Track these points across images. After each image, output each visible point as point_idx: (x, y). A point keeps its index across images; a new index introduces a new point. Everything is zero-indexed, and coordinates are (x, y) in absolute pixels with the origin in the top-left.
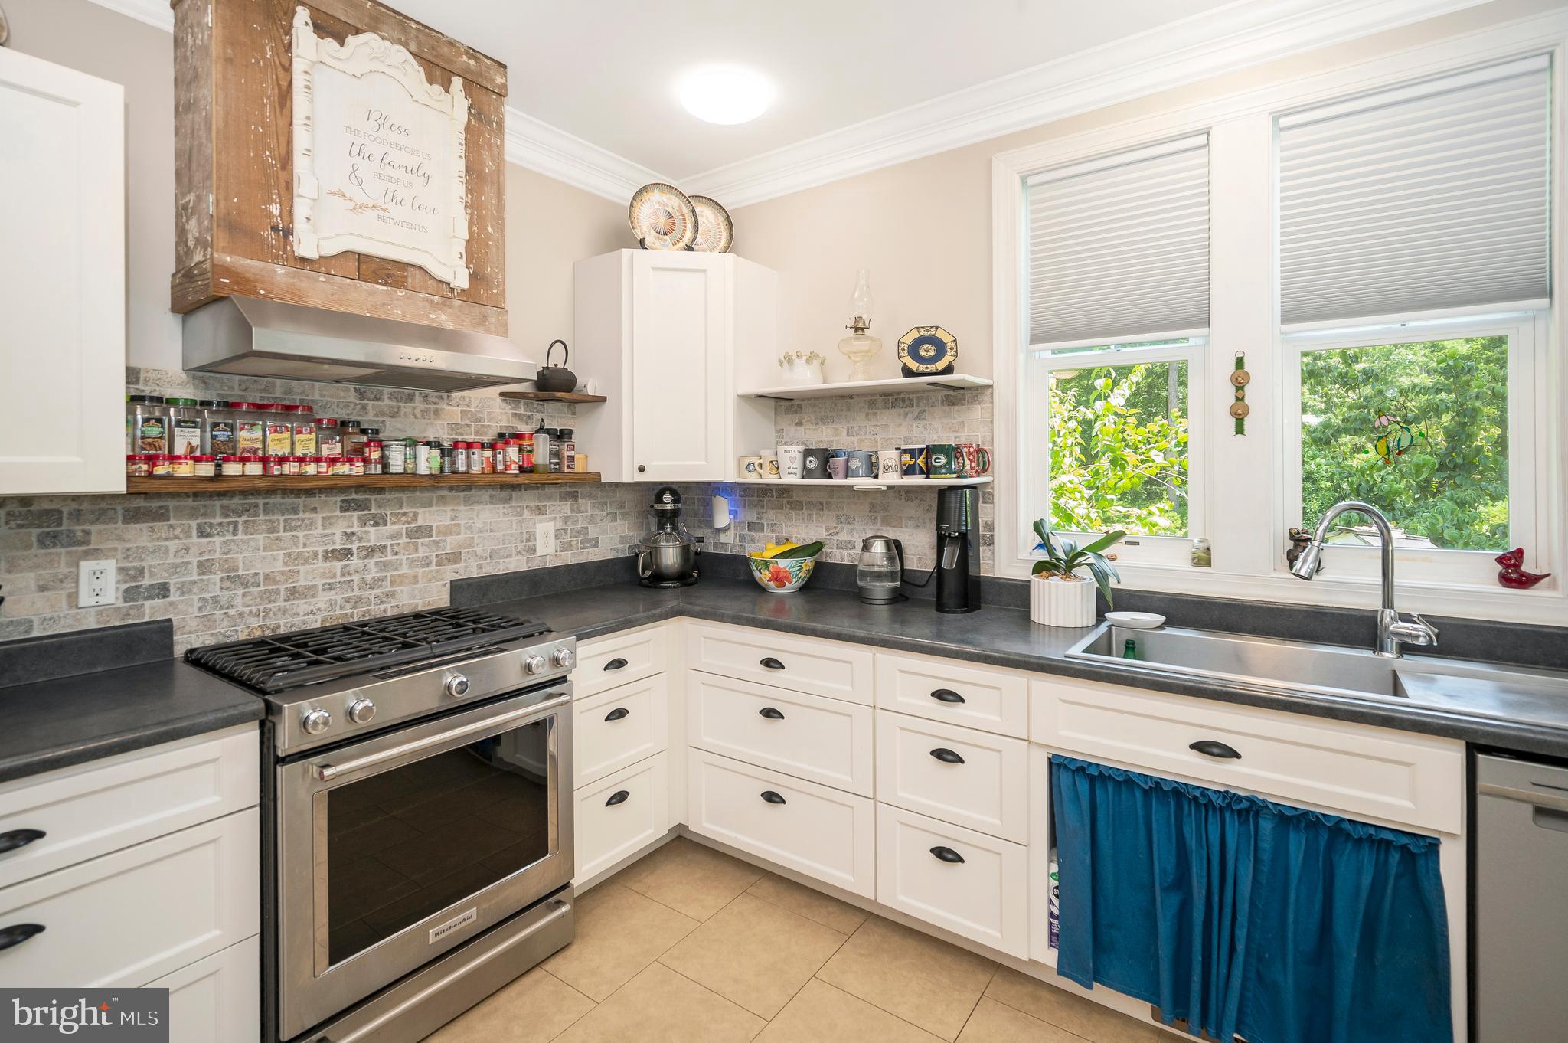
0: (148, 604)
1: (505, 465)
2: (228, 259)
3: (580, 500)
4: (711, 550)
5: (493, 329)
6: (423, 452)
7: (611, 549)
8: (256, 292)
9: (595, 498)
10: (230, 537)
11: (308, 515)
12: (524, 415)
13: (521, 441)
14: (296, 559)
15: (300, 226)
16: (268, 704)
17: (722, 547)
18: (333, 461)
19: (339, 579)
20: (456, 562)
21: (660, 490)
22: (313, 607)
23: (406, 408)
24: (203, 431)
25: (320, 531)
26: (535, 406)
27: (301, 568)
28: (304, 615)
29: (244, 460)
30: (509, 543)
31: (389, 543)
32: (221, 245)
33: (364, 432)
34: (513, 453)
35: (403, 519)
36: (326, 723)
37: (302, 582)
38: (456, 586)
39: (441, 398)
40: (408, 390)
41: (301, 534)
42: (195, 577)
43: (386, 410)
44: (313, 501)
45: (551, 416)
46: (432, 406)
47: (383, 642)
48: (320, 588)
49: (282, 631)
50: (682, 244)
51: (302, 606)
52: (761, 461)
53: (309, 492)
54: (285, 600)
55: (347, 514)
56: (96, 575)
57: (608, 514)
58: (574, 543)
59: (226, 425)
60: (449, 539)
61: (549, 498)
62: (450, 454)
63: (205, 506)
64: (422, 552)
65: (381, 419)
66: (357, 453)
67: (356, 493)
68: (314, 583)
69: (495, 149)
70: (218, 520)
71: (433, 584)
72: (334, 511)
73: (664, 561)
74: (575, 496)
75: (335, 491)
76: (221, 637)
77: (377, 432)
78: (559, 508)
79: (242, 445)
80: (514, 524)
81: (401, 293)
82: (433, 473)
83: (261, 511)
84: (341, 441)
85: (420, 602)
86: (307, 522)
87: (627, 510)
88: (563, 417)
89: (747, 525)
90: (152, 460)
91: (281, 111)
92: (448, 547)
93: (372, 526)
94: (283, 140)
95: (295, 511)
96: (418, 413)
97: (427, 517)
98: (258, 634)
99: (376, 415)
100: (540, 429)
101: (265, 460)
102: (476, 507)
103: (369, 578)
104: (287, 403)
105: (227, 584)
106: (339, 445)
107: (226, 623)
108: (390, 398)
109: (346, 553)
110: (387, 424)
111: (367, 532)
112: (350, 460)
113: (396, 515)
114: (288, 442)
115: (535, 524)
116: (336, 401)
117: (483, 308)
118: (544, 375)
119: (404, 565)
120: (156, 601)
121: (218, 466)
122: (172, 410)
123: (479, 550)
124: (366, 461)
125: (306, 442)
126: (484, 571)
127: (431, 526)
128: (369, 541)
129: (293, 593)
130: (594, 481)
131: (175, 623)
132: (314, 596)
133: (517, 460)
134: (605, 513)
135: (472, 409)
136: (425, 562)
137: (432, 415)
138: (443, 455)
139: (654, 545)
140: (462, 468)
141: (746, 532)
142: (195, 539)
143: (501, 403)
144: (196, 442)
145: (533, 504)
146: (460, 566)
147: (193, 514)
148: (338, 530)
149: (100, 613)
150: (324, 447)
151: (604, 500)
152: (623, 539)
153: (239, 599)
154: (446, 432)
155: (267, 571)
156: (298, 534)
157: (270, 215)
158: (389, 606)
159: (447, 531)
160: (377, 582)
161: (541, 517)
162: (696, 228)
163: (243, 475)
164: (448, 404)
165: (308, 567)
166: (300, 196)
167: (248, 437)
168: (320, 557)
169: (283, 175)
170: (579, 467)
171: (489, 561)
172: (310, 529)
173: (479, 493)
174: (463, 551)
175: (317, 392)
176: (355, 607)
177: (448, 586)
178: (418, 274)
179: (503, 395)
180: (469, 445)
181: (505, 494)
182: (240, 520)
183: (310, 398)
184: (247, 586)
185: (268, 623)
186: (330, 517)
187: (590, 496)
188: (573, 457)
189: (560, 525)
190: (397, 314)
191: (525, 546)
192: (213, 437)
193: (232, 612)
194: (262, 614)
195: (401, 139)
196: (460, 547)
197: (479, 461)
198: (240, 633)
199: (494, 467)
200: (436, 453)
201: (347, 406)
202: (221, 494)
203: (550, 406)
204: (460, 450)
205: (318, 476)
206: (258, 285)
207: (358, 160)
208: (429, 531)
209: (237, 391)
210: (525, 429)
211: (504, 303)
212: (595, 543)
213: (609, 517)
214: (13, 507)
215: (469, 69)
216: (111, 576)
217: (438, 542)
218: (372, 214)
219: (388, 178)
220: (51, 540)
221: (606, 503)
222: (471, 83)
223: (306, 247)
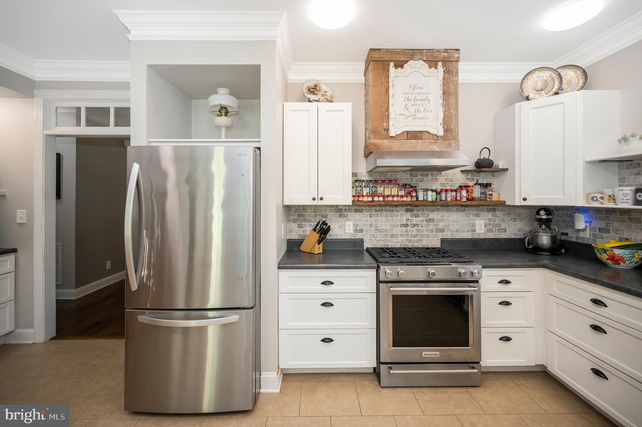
0: (359, 234)
1: (461, 198)
2: (373, 141)
3: (497, 212)
4: (574, 240)
5: (453, 148)
6: (430, 193)
7: (513, 234)
8: (380, 149)
9: (505, 211)
10: (377, 218)
11: (396, 213)
12: (471, 178)
13: (468, 188)
14: (393, 226)
15: (391, 128)
16: (378, 265)
17: (581, 239)
18: (402, 196)
19: (405, 233)
20: (443, 232)
21: (539, 209)
22: (397, 241)
23: (426, 178)
24: (370, 189)
25: (399, 218)
26: (475, 174)
27: (394, 228)
28: (395, 243)
29: (379, 196)
30: (464, 227)
31: (420, 223)
32: (372, 137)
33: (412, 187)
34: (464, 193)
35: (424, 215)
36: (391, 274)
37: (394, 233)
38: (443, 240)
39: (438, 174)
40: (426, 173)
41: (394, 218)
42: (369, 228)
43: (419, 180)
44: (398, 209)
45: (483, 178)
46: (434, 177)
47: (413, 254)
48: (399, 235)
49: (389, 246)
50: (552, 92)
51: (395, 240)
52: (602, 196)
53: (396, 206)
54: (390, 238)
55: (407, 213)
56: (349, 225)
57: (511, 219)
58: (494, 230)
59: (375, 187)
60: (440, 223)
61: (482, 211)
62: (440, 194)
63: (371, 209)
64: (431, 227)
65: (417, 182)
66: (409, 194)
67: (410, 206)
68: (398, 233)
69: (455, 82)
70: (374, 213)
71: (435, 239)
72: (404, 212)
73: (540, 242)
74: (494, 210)
75: (403, 206)
76: (374, 245)
77: (416, 187)
78: (486, 215)
79: (379, 192)
80: (466, 220)
81: (420, 141)
82: (433, 200)
83: (384, 211)
84: (405, 190)
85: (430, 244)
86: (396, 215)
87: (522, 217)
88: (489, 178)
89: (598, 229)
90: (358, 196)
91: (386, 95)
92: (440, 226)
93: (415, 217)
94: (387, 103)
95: (393, 211)
96: (430, 180)
97: (432, 215)
98: (383, 246)
99: (416, 181)
100: (476, 183)
101: (384, 196)
102: (451, 213)
103: (413, 234)
104: (390, 179)
105: (376, 231)
106: (404, 191)
107: (375, 242)
108: (420, 176)
109: (407, 225)
110: (419, 184)
111: (413, 219)
112: (407, 196)
113: (422, 214)
114: (390, 191)
115: (475, 221)
116: (404, 178)
117: (449, 141)
118: (478, 162)
119: (425, 231)
120: (361, 233)
121: (373, 198)
122: (363, 183)
123: (451, 228)
124: (411, 196)
125: (395, 191)
126: (454, 236)
127: (434, 219)
128: (414, 222)
129: (392, 236)
130: (502, 205)
131: (364, 240)
132: (397, 237)
133: (466, 196)
134: (510, 218)
135: (449, 177)
136: (432, 231)
137: (434, 180)
138: (437, 194)
139: (535, 234)
140: (443, 199)
141: (597, 232)
142: (369, 218)
143: (461, 175)
144: (368, 191)
145: (474, 213)
146: (445, 234)
147: (368, 211)
148: (404, 218)
149: (349, 235)
150: (400, 192)
151: (510, 212)
152: (519, 230)
153: (378, 236)
154: (439, 186)
155: (385, 228)
156: (393, 218)
157: (384, 126)
158: (420, 244)
159: (440, 221)
160: (416, 236)
161: (478, 218)
162: (561, 82)
163: (378, 201)
164: (440, 176)
165: (396, 229)
166: (391, 118)
167: (380, 190)
168: (399, 226)
169: (387, 114)
170: (495, 198)
171: (456, 233)
172: (397, 217)
173: (452, 208)
174: (445, 228)
175: (399, 175)
176: (409, 243)
177: (440, 240)
178: (426, 134)
179: (461, 171)
180: (446, 191)
181: (462, 208)
182: (379, 213)
183: (397, 177)
184: (380, 232)
185: (386, 244)
186: (402, 214)
187: (502, 210)
188: (492, 194)
189: (487, 222)
190: (419, 148)
191: (471, 229)
192: (372, 190)
193: (377, 239)
194: (384, 241)
195: (421, 91)
196: (444, 227)
197: (450, 196)
198: (379, 245)
199: (456, 198)
200: (434, 193)
201: (407, 179)
202: (375, 206)
203: (482, 174)
204: (443, 192)
205: (398, 201)
206: (380, 147)
207: (407, 102)
209: (378, 177)
210: (471, 183)
211: (458, 137)
212: (505, 230)
213: (512, 220)
214: (334, 208)
215: (445, 57)
216: (352, 226)
217: (436, 224)
218: (412, 118)
219: (416, 105)
220: (341, 216)
221: (511, 214)
222: (445, 62)
223: (392, 133)
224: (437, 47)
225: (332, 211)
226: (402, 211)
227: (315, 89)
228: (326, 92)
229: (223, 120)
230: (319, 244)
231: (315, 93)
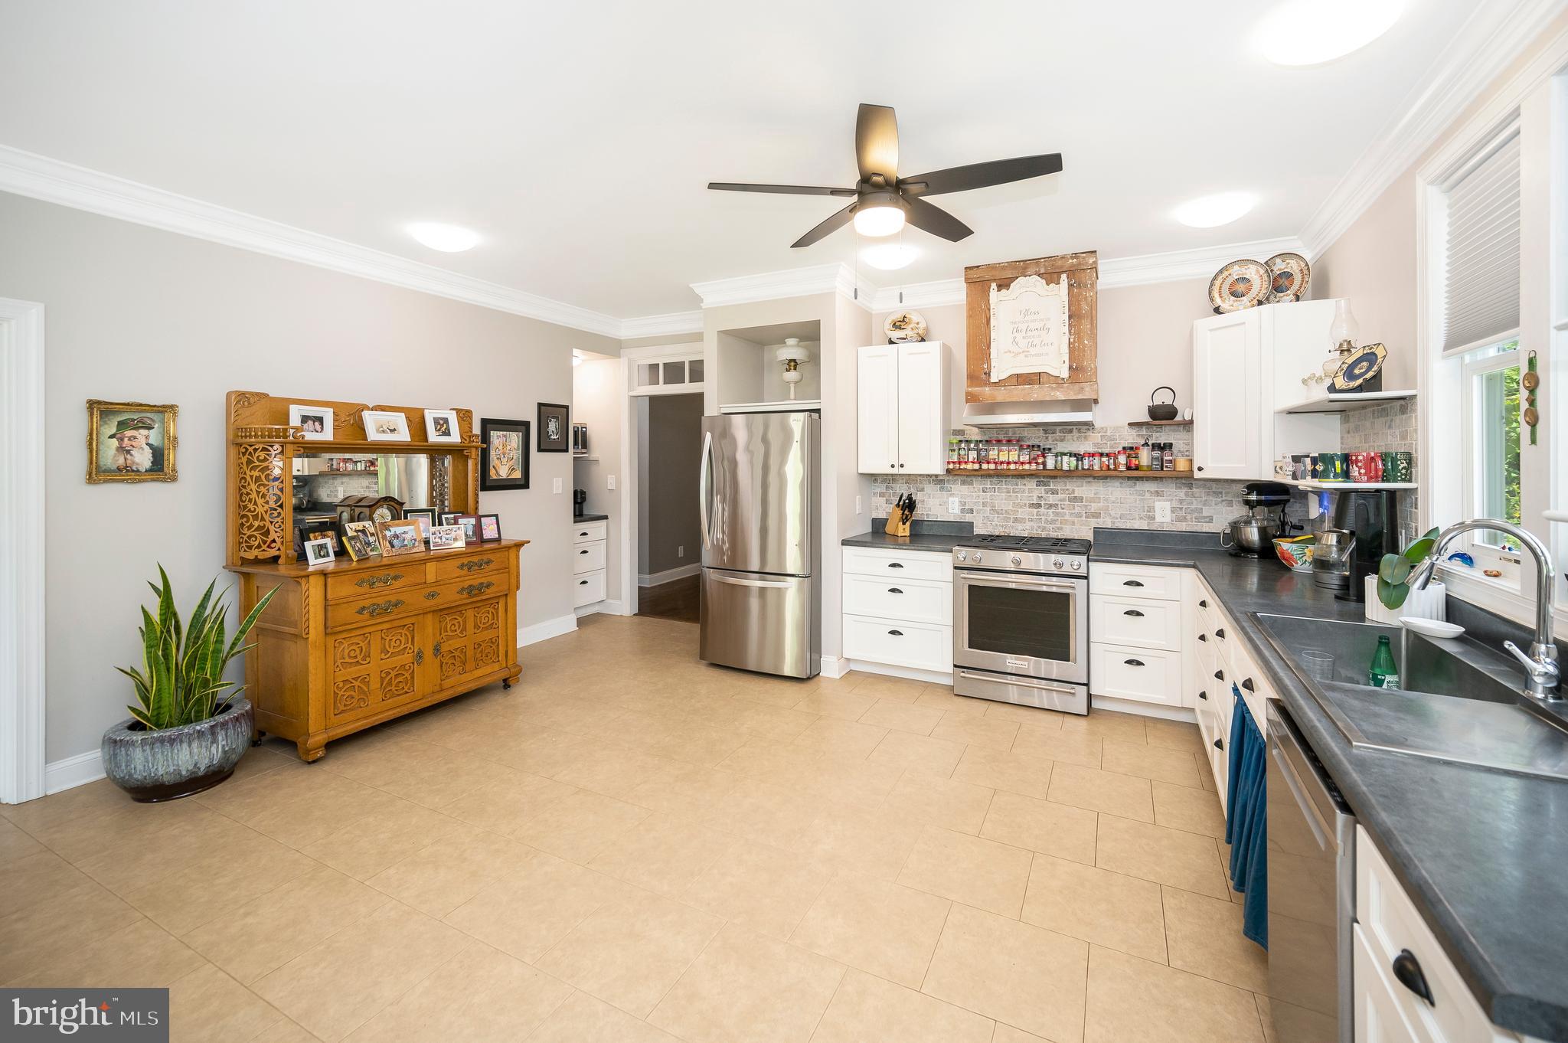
0: (967, 515)
1: (1117, 466)
2: (970, 390)
3: (1194, 489)
5: (1088, 394)
6: (1066, 458)
8: (980, 400)
10: (993, 493)
12: (1139, 435)
13: (1132, 451)
14: (1017, 505)
15: (993, 370)
18: (1025, 463)
19: (1035, 517)
20: (1097, 518)
23: (1066, 438)
24: (978, 452)
25: (1026, 494)
26: (1147, 429)
27: (1019, 510)
29: (989, 463)
30: (1135, 512)
31: (1059, 504)
32: (968, 384)
33: (1041, 449)
34: (1122, 459)
35: (1067, 492)
36: (965, 559)
37: (1019, 516)
38: (1097, 530)
39: (1089, 429)
42: (981, 508)
43: (1057, 439)
44: (1025, 481)
45: (1159, 435)
48: (1027, 520)
51: (1020, 527)
53: (1021, 476)
55: (1038, 487)
56: (953, 501)
58: (1189, 518)
59: (987, 449)
60: (1093, 504)
61: (1167, 485)
62: (1083, 460)
64: (1077, 510)
65: (1052, 443)
66: (1033, 460)
67: (1038, 478)
68: (1025, 517)
71: (1084, 527)
72: (1033, 485)
73: (1247, 538)
74: (1190, 487)
75: (1029, 476)
76: (990, 533)
77: (1047, 449)
78: (1176, 493)
79: (991, 457)
80: (1138, 500)
81: (1036, 387)
82: (1071, 469)
83: (1004, 484)
84: (1029, 454)
85: (1076, 535)
86: (1022, 490)
88: (1169, 435)
90: (960, 463)
91: (987, 327)
92: (1093, 509)
93: (1051, 494)
94: (988, 338)
95: (1016, 485)
96: (1075, 438)
97: (1080, 492)
98: (1003, 534)
99: (1050, 441)
100: (1147, 443)
101: (996, 463)
102: (1110, 489)
103: (1049, 519)
104: (1011, 440)
105: (992, 512)
106: (1028, 456)
107: (991, 527)
108: (1060, 432)
109: (1039, 506)
110: (1054, 445)
111: (1049, 497)
112: (1030, 463)
113: (1061, 490)
114: (1008, 455)
115: (1154, 502)
116: (1032, 438)
117: (1081, 385)
118: (1154, 410)
119: (1067, 515)
120: (969, 514)
121: (981, 465)
122: (971, 445)
123: (1112, 513)
124: (1037, 463)
125: (1014, 456)
126: (1116, 525)
127: (1083, 497)
128: (1050, 501)
129: (1016, 520)
131: (974, 523)
132: (1024, 523)
133: (1125, 463)
134: (1220, 500)
135: (1108, 434)
136: (1079, 515)
137: (1081, 439)
138: (1077, 460)
139: (1243, 524)
140: (1088, 466)
142: (981, 493)
144: (975, 456)
145: (1153, 489)
146: (1100, 521)
147: (979, 483)
148: (1035, 495)
149: (954, 516)
150: (1021, 457)
151: (1220, 490)
153: (996, 519)
154: (1087, 447)
155: (1006, 509)
156: (1018, 494)
157: (984, 368)
159: (1092, 500)
160: (1053, 522)
161: (1159, 498)
163: (988, 469)
164: (1092, 433)
165: (1022, 510)
166: (993, 358)
167: (993, 454)
168: (1027, 506)
169: (987, 352)
170: (1180, 467)
171: (1119, 520)
172: (1021, 493)
173: (1103, 480)
174: (1102, 512)
175: (1027, 433)
177: (1093, 529)
178: (1045, 376)
179: (1129, 424)
180: (1096, 455)
181: (1130, 483)
183: (1021, 437)
184: (999, 514)
185: (1007, 531)
186: (1029, 488)
188: (1174, 461)
189: (1175, 504)
191: (1147, 515)
192: (981, 454)
193: (993, 523)
194: (1004, 526)
195: (1036, 317)
196: (1100, 510)
197: (1098, 463)
199: (1108, 466)
200: (1074, 459)
201: (1038, 438)
202: (986, 476)
203: (1158, 429)
204: (1086, 458)
205: (1021, 469)
206: (981, 397)
207: (1016, 334)
208: (1081, 499)
209: (995, 435)
210: (1138, 444)
211: (1097, 379)
212: (1210, 520)
213: (1224, 503)
214: (934, 478)
215: (1073, 265)
216: (957, 504)
217: (1086, 506)
218: (1022, 355)
219: (1029, 337)
220: (942, 489)
221: (1221, 493)
222: (1072, 272)
223: (994, 379)
224: (1060, 253)
225: (930, 483)
226: (1031, 484)
227: (904, 321)
228: (918, 323)
229: (792, 376)
230: (904, 524)
231: (902, 327)
